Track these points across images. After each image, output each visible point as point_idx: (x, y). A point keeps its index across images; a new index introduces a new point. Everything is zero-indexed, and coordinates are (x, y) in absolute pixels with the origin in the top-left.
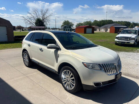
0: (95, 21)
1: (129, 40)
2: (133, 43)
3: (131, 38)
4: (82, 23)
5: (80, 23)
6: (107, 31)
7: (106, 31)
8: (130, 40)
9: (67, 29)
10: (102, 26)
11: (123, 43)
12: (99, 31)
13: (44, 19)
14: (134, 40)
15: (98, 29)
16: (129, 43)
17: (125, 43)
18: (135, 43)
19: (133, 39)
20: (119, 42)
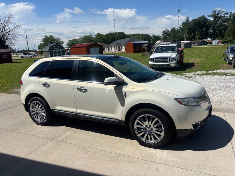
0: (98, 34)
1: (168, 61)
2: (174, 65)
3: (171, 58)
4: (77, 39)
5: (74, 40)
6: (122, 51)
7: (119, 50)
8: (170, 61)
9: (57, 51)
10: (111, 43)
11: (161, 67)
12: (108, 51)
13: (6, 34)
14: (175, 61)
15: (106, 48)
16: (169, 65)
17: (165, 67)
18: (176, 66)
19: (174, 59)
20: (155, 65)
